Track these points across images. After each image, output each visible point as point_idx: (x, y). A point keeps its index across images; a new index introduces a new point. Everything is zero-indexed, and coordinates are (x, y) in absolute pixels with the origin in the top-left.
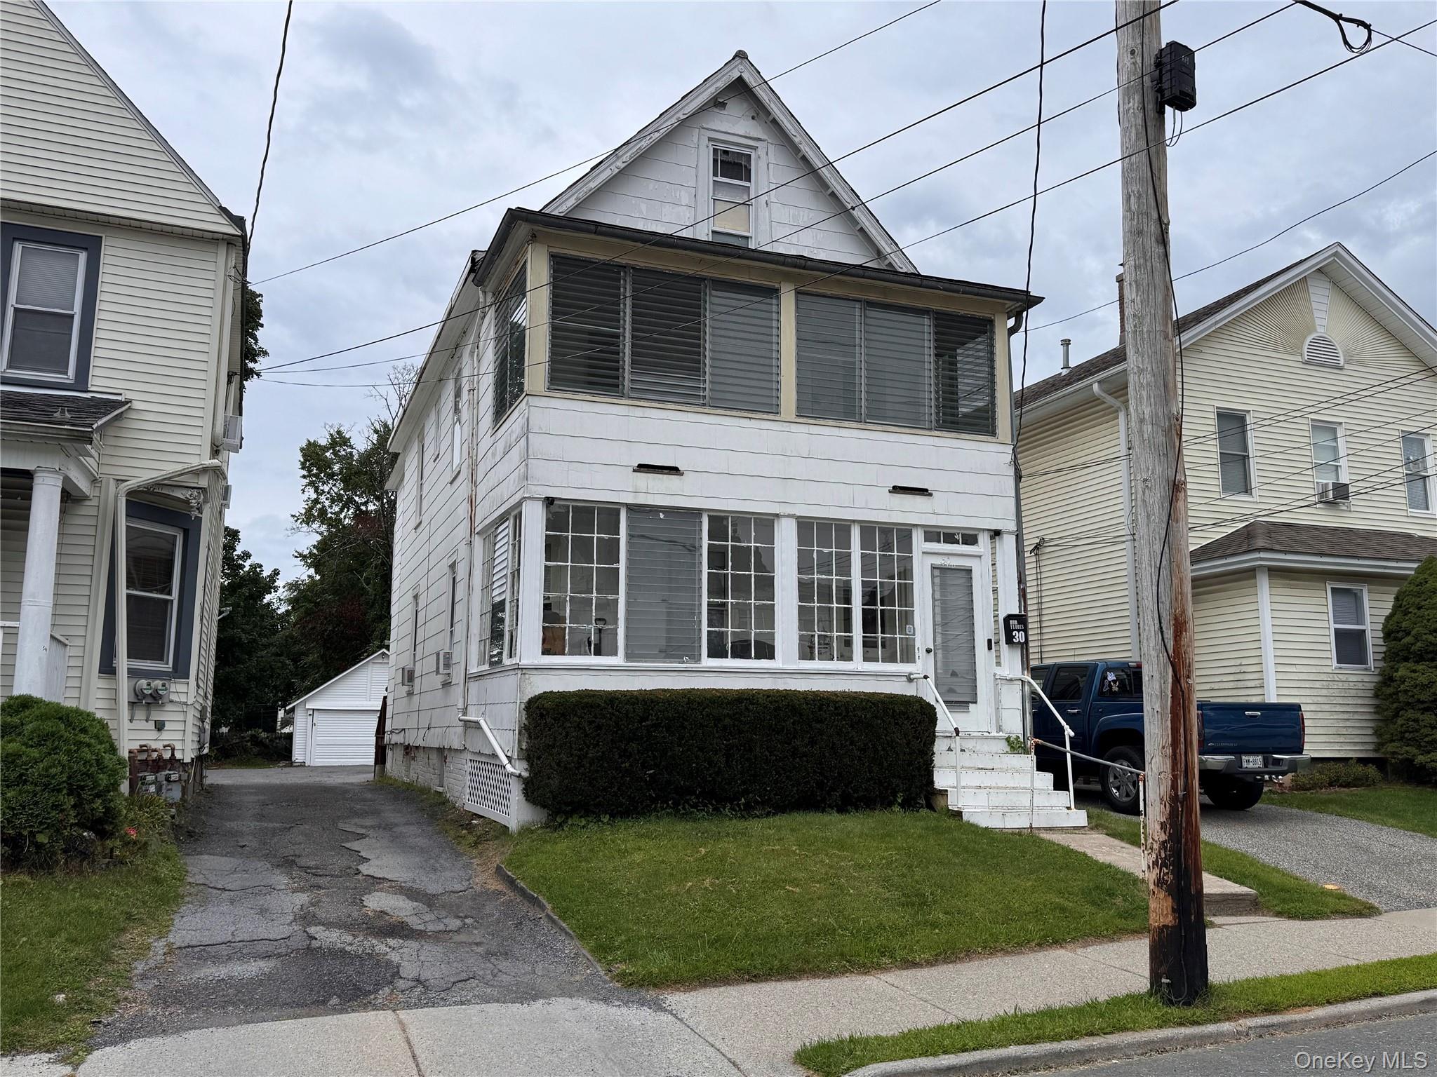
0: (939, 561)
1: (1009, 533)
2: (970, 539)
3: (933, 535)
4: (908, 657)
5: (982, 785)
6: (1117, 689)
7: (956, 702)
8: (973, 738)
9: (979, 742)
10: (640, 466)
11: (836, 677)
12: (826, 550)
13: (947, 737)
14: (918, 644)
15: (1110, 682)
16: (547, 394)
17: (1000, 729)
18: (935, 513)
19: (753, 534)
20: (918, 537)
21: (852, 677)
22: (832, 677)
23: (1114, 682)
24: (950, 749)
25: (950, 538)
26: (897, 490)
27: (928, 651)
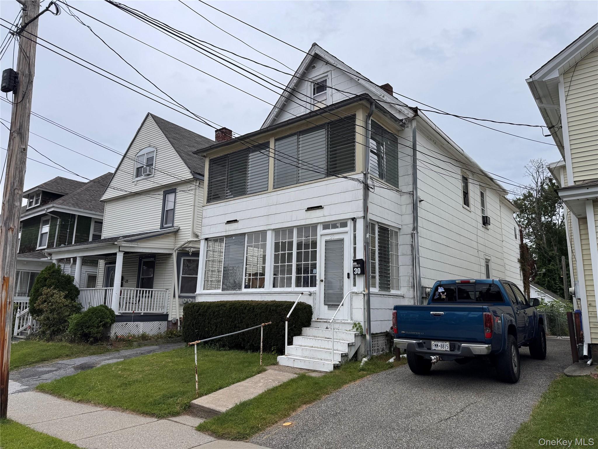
0: (328, 238)
1: (360, 218)
2: (344, 224)
3: (326, 226)
4: (313, 284)
5: (313, 346)
6: (445, 297)
7: (332, 305)
8: (338, 323)
9: (341, 325)
10: (227, 222)
11: (282, 294)
12: (284, 241)
13: (325, 322)
14: (317, 278)
15: (440, 293)
16: (207, 205)
17: (352, 319)
18: (324, 216)
19: (260, 239)
20: (320, 228)
21: (288, 294)
22: (280, 294)
23: (443, 293)
24: (327, 328)
25: (334, 226)
26: (309, 209)
27: (322, 281)
